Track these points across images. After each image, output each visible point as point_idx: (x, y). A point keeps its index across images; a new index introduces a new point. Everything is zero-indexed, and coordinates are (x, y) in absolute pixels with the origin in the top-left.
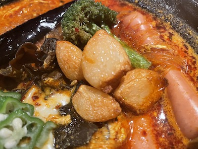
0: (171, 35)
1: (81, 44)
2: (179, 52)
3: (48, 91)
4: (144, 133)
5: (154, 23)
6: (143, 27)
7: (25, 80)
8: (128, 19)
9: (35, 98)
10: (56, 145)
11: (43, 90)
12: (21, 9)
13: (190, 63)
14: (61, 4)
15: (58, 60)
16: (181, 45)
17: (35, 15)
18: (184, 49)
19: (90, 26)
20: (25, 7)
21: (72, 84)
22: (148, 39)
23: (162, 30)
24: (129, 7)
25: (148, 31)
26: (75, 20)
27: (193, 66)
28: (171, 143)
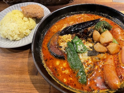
1: (101, 33)
3: (87, 42)
4: (111, 59)
6: (119, 33)
7: (82, 38)
8: (115, 30)
9: (84, 42)
11: (86, 41)
14: (94, 19)
19: (103, 29)
21: (95, 42)
22: (120, 37)
24: (117, 26)
25: (121, 35)
28: (118, 63)
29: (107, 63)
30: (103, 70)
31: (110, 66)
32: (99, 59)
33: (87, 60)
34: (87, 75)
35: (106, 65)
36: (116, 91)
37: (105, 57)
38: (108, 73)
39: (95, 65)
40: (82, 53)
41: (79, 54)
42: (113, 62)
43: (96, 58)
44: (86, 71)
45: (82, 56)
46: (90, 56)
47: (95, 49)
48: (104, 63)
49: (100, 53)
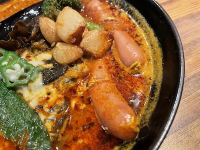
0: (120, 12)
2: (124, 22)
3: (36, 52)
4: (100, 67)
5: (109, 7)
6: (99, 8)
7: (20, 48)
9: (28, 57)
10: (43, 79)
11: (33, 52)
12: (12, 7)
13: (131, 28)
15: (41, 30)
16: (126, 18)
17: (23, 9)
18: (128, 20)
20: (15, 5)
21: (52, 45)
22: (103, 15)
23: (114, 10)
25: (103, 10)
26: (51, 5)
27: (133, 29)
29: (93, 81)
30: (89, 102)
31: (103, 86)
32: (74, 79)
33: (46, 96)
34: (54, 137)
35: (93, 86)
36: (135, 143)
37: (86, 70)
38: (102, 104)
39: (67, 100)
40: (26, 85)
41: (19, 91)
42: (106, 74)
43: (64, 82)
44: (49, 125)
45: (30, 90)
46: (50, 82)
47: (59, 61)
48: (87, 85)
49: (71, 65)
